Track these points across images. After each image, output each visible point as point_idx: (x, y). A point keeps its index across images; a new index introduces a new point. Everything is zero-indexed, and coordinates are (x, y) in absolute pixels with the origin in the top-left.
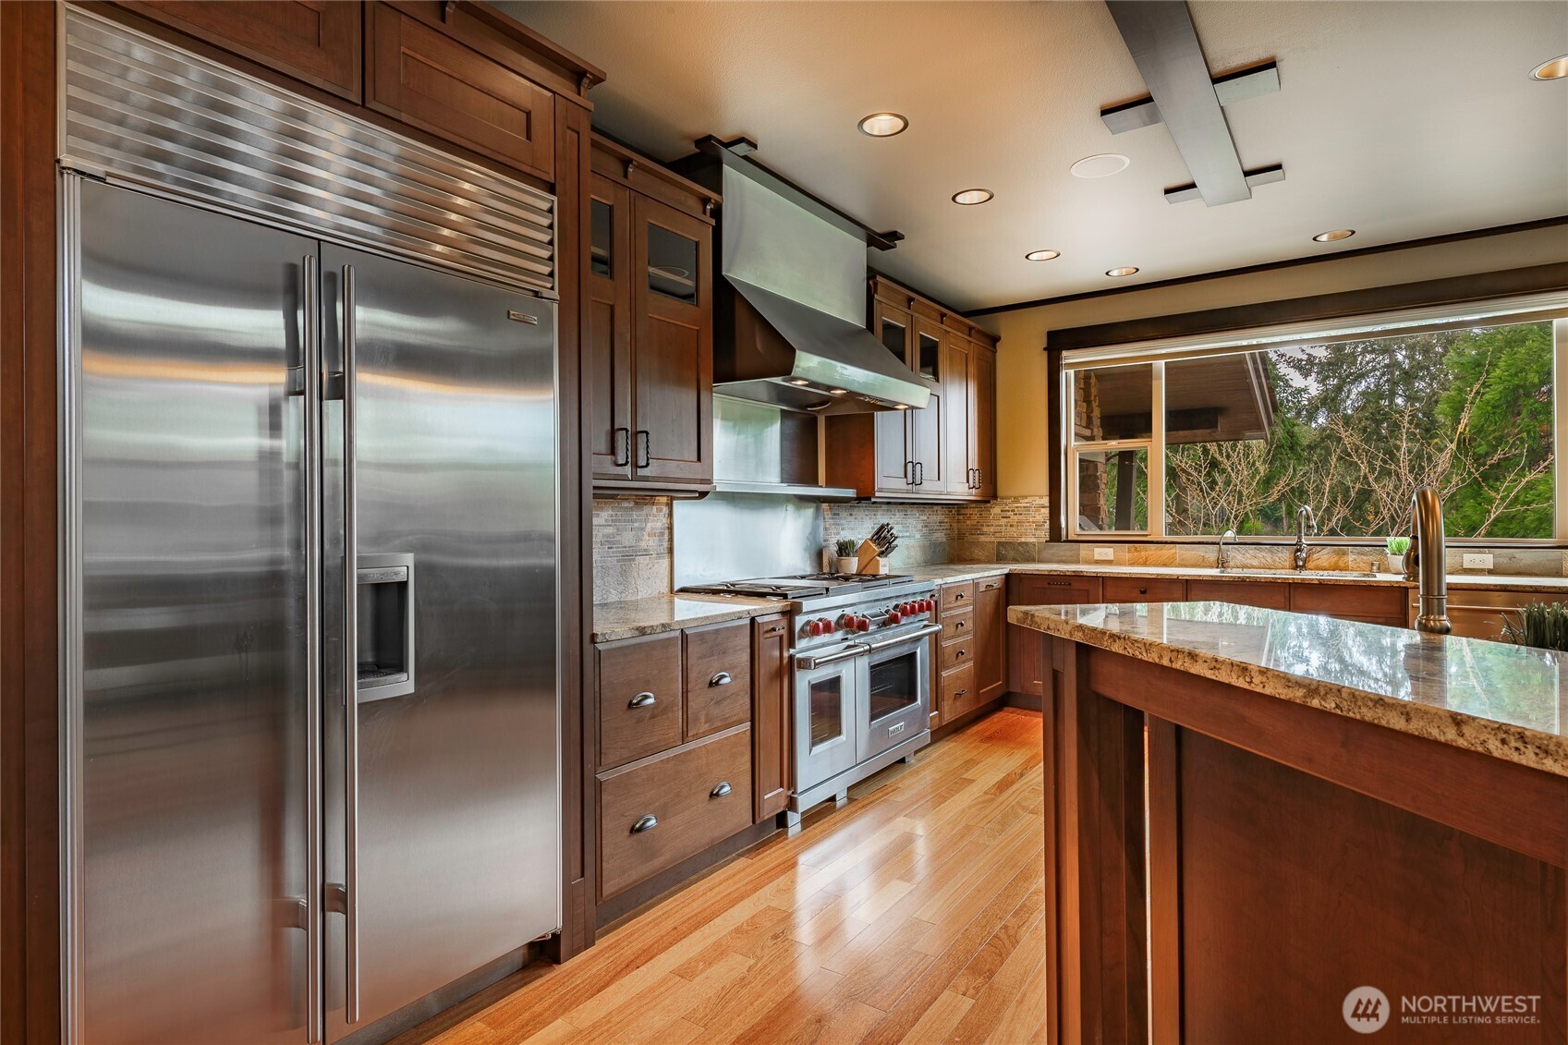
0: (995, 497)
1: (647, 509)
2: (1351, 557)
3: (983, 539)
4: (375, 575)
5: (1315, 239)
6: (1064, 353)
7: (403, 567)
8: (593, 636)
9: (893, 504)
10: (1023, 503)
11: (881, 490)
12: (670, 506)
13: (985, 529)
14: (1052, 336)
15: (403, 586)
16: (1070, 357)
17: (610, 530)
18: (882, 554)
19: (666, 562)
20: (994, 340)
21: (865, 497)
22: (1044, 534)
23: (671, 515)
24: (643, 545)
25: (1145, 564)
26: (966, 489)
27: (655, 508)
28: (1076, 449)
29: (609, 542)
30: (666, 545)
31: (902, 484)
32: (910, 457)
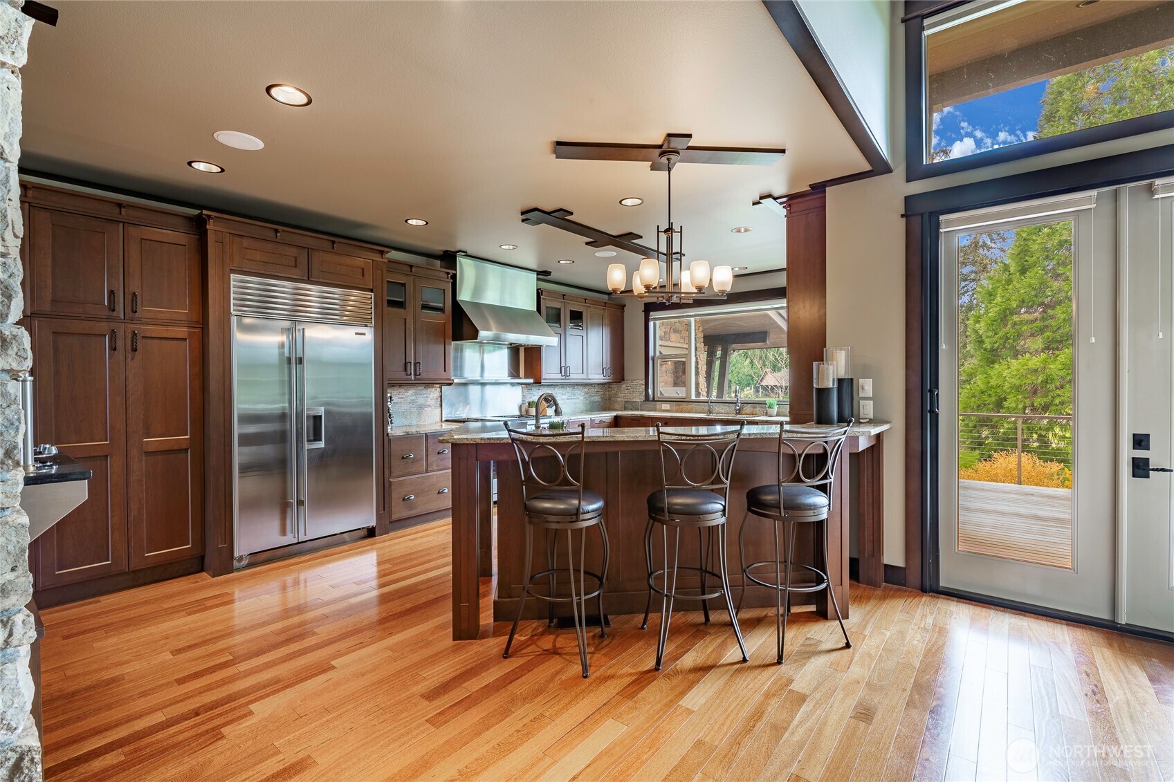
0: (623, 379)
1: (429, 390)
2: (758, 409)
3: (619, 399)
4: (312, 413)
6: (651, 313)
7: (321, 411)
8: (388, 434)
9: (553, 385)
10: (635, 383)
11: (545, 379)
12: (441, 388)
13: (620, 395)
14: (646, 305)
15: (321, 416)
16: (654, 315)
17: (414, 398)
18: (548, 407)
19: (439, 410)
20: (623, 307)
21: (538, 382)
22: (643, 398)
23: (441, 391)
24: (428, 403)
25: (681, 412)
26: (602, 377)
27: (434, 389)
28: (658, 358)
29: (413, 402)
30: (439, 403)
31: (559, 376)
32: (563, 364)
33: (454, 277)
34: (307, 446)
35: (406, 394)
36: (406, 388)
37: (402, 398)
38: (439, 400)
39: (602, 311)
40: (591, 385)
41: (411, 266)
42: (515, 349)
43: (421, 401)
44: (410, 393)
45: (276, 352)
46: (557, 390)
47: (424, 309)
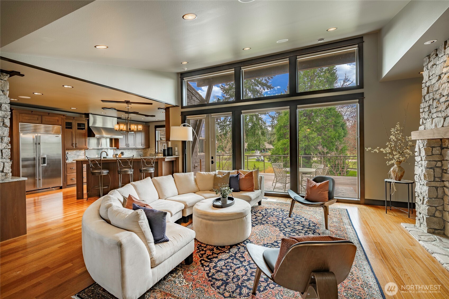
0: (149, 147)
3: (148, 153)
4: (43, 157)
6: (157, 128)
7: (45, 156)
8: (66, 162)
9: (124, 149)
10: (153, 148)
11: (121, 147)
14: (155, 126)
15: (45, 158)
16: (157, 129)
18: (122, 155)
19: (84, 156)
20: (149, 126)
21: (118, 148)
22: (155, 152)
23: (85, 151)
24: (80, 154)
26: (141, 147)
27: (82, 151)
28: (159, 141)
29: (75, 154)
30: (84, 154)
31: (126, 147)
32: (127, 143)
33: (88, 120)
34: (41, 165)
38: (84, 153)
40: (139, 149)
41: (74, 117)
42: (111, 139)
43: (78, 154)
44: (74, 152)
45: (32, 141)
46: (126, 150)
47: (78, 129)
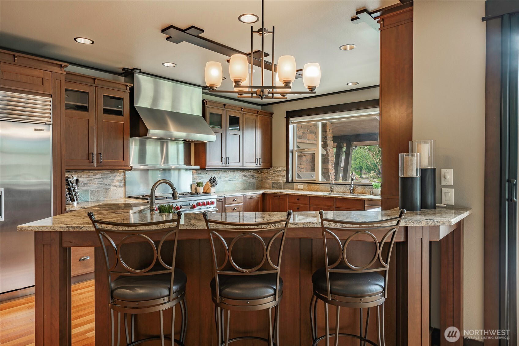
0: (271, 167)
1: (115, 174)
2: (366, 190)
3: (268, 181)
5: (347, 84)
6: (291, 119)
8: (65, 209)
9: (216, 170)
10: (279, 169)
11: (209, 166)
12: (125, 173)
13: (269, 177)
14: (288, 113)
16: (293, 120)
17: (101, 180)
18: (212, 186)
19: (123, 189)
20: (272, 114)
21: (203, 168)
22: (285, 180)
23: (125, 175)
24: (114, 184)
25: (311, 190)
26: (254, 164)
27: (118, 173)
28: (296, 151)
29: (100, 183)
30: (123, 184)
31: (220, 164)
32: (223, 155)
33: (132, 89)
35: (95, 177)
36: (94, 172)
37: (91, 180)
38: (123, 181)
39: (255, 118)
40: (248, 170)
41: (94, 79)
42: (188, 144)
43: (107, 182)
44: (98, 176)
46: (221, 174)
47: (106, 111)
